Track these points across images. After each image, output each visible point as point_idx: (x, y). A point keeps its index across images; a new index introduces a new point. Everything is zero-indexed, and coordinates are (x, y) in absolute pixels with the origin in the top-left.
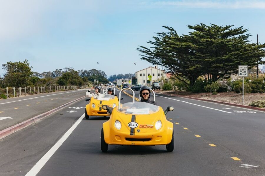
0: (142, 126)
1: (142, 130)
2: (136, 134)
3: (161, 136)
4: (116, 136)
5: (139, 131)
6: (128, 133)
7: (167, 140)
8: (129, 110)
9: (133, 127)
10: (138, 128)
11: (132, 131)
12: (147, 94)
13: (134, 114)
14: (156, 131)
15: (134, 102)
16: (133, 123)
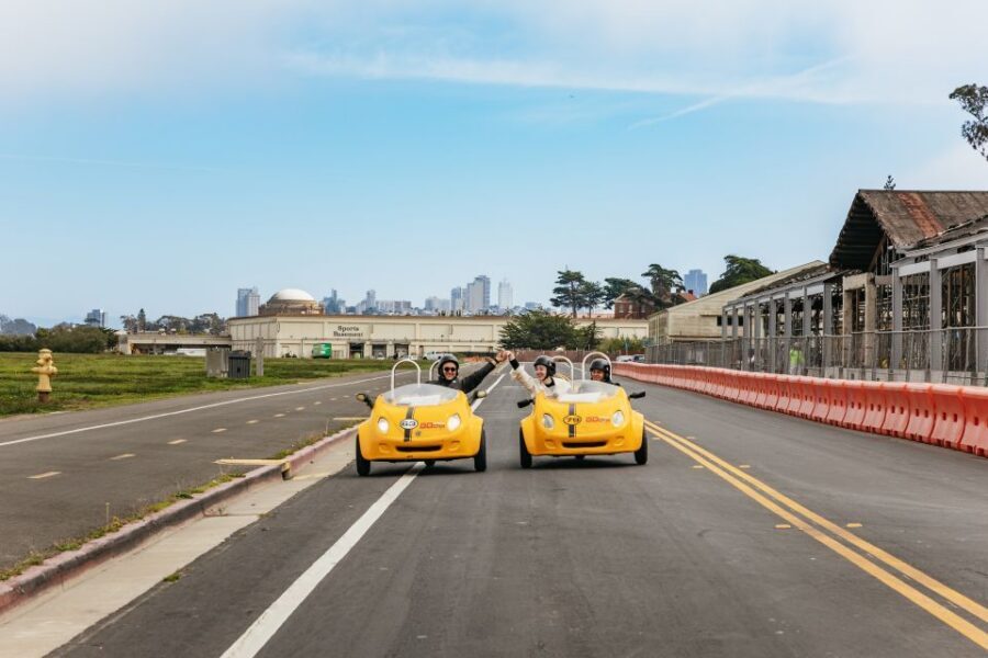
0: (425, 426)
1: (425, 432)
2: (415, 440)
3: (458, 442)
4: (381, 444)
5: (418, 434)
6: (400, 438)
7: (472, 448)
8: (404, 400)
9: (408, 427)
10: (418, 429)
11: (407, 433)
12: (453, 369)
13: (412, 405)
14: (449, 432)
15: (419, 385)
16: (409, 421)
